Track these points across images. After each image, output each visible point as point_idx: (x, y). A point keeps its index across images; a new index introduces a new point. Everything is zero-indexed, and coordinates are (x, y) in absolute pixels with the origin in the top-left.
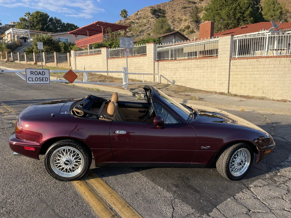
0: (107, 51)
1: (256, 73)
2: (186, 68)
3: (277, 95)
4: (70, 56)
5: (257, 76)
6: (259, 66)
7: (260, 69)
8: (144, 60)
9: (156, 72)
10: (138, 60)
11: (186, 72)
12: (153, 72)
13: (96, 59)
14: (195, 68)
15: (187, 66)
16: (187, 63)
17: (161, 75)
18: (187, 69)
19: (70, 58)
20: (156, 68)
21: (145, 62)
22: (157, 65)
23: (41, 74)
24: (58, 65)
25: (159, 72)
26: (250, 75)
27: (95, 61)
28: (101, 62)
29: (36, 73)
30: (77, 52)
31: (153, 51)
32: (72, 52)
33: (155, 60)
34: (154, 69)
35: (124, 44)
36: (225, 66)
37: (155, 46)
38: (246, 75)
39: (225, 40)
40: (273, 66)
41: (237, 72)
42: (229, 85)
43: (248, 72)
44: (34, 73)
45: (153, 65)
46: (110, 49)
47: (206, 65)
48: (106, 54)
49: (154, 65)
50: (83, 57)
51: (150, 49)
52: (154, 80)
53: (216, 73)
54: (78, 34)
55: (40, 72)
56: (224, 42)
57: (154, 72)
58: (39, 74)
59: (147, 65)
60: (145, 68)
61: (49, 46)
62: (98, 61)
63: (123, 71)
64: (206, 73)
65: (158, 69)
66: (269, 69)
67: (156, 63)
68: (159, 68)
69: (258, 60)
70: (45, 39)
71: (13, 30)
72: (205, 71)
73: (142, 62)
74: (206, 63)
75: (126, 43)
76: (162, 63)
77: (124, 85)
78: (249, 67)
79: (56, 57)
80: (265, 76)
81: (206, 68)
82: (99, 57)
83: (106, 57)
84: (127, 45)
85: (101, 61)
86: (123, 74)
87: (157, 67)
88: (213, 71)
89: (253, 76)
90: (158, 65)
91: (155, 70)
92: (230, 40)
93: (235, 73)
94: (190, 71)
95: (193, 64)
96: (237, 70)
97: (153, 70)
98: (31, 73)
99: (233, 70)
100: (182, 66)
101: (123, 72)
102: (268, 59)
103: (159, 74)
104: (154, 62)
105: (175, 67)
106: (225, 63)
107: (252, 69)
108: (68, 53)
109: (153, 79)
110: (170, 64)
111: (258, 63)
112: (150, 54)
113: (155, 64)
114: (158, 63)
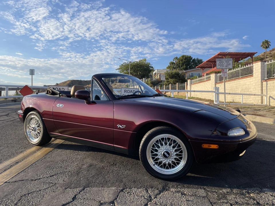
0: (216, 77)
4: (187, 85)
8: (251, 80)
9: (264, 93)
12: (260, 93)
13: (206, 85)
17: (270, 97)
19: (187, 86)
20: (264, 88)
21: (251, 83)
22: (266, 85)
23: (132, 92)
24: (179, 93)
25: (268, 93)
27: (205, 87)
28: (210, 88)
29: (128, 92)
30: (193, 81)
31: (260, 70)
32: (189, 81)
33: (262, 79)
34: (262, 90)
35: (221, 65)
37: (264, 64)
44: (127, 92)
45: (260, 86)
46: (218, 74)
48: (214, 80)
50: (197, 84)
51: (257, 69)
52: (262, 102)
54: (205, 68)
55: (131, 91)
57: (262, 93)
58: (131, 92)
59: (254, 86)
60: (252, 90)
61: (176, 79)
62: (208, 87)
63: (214, 90)
65: (267, 89)
67: (264, 83)
68: (268, 88)
70: (173, 73)
71: (157, 71)
73: (249, 83)
75: (223, 64)
76: (271, 83)
79: (178, 87)
82: (210, 83)
83: (214, 82)
84: (224, 66)
85: (210, 86)
86: (214, 94)
87: (266, 88)
90: (267, 85)
91: (264, 91)
97: (260, 91)
98: (125, 91)
101: (215, 92)
103: (268, 96)
104: (262, 82)
108: (186, 83)
109: (260, 101)
112: (257, 74)
113: (263, 85)
114: (266, 83)
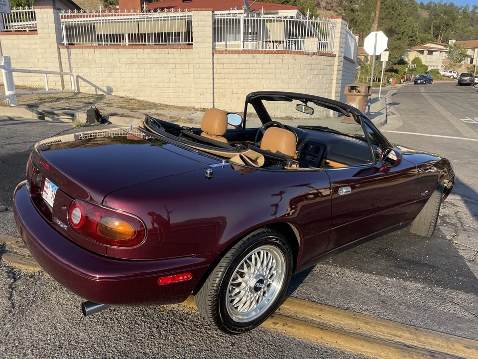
1: (252, 76)
2: (132, 63)
3: (279, 109)
5: (254, 81)
6: (257, 66)
7: (257, 71)
8: (32, 41)
9: (66, 69)
10: (16, 42)
11: (134, 70)
12: (58, 70)
14: (152, 65)
15: (135, 60)
16: (135, 55)
17: (78, 77)
18: (136, 66)
20: (65, 60)
21: (33, 46)
22: (67, 54)
25: (74, 69)
26: (244, 79)
31: (54, 24)
33: (60, 43)
34: (60, 63)
36: (206, 63)
37: (57, 14)
38: (238, 79)
39: (203, 18)
40: (273, 66)
41: (224, 74)
42: (213, 96)
43: (242, 75)
45: (57, 55)
47: (171, 61)
49: (59, 53)
51: (45, 21)
52: (63, 86)
53: (192, 76)
56: (202, 20)
57: (61, 70)
59: (41, 53)
64: (174, 75)
65: (70, 63)
66: (270, 71)
67: (64, 51)
68: (72, 60)
69: (254, 57)
72: (171, 71)
73: (27, 46)
74: (171, 56)
76: (78, 52)
77: (8, 97)
78: (242, 66)
80: (264, 81)
81: (173, 66)
86: (4, 71)
87: (67, 60)
88: (185, 71)
89: (249, 80)
90: (69, 54)
91: (63, 65)
92: (210, 19)
93: (222, 76)
94: (142, 70)
95: (146, 56)
96: (224, 71)
97: (58, 65)
99: (219, 71)
100: (125, 59)
101: (4, 67)
102: (267, 56)
103: (75, 75)
104: (59, 49)
105: (109, 62)
106: (206, 58)
107: (246, 70)
109: (60, 84)
110: (98, 55)
111: (254, 61)
112: (46, 31)
114: (68, 51)
